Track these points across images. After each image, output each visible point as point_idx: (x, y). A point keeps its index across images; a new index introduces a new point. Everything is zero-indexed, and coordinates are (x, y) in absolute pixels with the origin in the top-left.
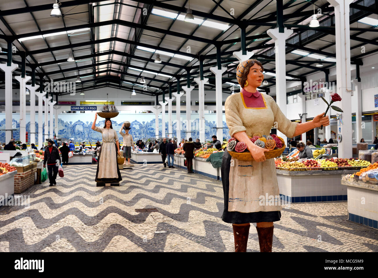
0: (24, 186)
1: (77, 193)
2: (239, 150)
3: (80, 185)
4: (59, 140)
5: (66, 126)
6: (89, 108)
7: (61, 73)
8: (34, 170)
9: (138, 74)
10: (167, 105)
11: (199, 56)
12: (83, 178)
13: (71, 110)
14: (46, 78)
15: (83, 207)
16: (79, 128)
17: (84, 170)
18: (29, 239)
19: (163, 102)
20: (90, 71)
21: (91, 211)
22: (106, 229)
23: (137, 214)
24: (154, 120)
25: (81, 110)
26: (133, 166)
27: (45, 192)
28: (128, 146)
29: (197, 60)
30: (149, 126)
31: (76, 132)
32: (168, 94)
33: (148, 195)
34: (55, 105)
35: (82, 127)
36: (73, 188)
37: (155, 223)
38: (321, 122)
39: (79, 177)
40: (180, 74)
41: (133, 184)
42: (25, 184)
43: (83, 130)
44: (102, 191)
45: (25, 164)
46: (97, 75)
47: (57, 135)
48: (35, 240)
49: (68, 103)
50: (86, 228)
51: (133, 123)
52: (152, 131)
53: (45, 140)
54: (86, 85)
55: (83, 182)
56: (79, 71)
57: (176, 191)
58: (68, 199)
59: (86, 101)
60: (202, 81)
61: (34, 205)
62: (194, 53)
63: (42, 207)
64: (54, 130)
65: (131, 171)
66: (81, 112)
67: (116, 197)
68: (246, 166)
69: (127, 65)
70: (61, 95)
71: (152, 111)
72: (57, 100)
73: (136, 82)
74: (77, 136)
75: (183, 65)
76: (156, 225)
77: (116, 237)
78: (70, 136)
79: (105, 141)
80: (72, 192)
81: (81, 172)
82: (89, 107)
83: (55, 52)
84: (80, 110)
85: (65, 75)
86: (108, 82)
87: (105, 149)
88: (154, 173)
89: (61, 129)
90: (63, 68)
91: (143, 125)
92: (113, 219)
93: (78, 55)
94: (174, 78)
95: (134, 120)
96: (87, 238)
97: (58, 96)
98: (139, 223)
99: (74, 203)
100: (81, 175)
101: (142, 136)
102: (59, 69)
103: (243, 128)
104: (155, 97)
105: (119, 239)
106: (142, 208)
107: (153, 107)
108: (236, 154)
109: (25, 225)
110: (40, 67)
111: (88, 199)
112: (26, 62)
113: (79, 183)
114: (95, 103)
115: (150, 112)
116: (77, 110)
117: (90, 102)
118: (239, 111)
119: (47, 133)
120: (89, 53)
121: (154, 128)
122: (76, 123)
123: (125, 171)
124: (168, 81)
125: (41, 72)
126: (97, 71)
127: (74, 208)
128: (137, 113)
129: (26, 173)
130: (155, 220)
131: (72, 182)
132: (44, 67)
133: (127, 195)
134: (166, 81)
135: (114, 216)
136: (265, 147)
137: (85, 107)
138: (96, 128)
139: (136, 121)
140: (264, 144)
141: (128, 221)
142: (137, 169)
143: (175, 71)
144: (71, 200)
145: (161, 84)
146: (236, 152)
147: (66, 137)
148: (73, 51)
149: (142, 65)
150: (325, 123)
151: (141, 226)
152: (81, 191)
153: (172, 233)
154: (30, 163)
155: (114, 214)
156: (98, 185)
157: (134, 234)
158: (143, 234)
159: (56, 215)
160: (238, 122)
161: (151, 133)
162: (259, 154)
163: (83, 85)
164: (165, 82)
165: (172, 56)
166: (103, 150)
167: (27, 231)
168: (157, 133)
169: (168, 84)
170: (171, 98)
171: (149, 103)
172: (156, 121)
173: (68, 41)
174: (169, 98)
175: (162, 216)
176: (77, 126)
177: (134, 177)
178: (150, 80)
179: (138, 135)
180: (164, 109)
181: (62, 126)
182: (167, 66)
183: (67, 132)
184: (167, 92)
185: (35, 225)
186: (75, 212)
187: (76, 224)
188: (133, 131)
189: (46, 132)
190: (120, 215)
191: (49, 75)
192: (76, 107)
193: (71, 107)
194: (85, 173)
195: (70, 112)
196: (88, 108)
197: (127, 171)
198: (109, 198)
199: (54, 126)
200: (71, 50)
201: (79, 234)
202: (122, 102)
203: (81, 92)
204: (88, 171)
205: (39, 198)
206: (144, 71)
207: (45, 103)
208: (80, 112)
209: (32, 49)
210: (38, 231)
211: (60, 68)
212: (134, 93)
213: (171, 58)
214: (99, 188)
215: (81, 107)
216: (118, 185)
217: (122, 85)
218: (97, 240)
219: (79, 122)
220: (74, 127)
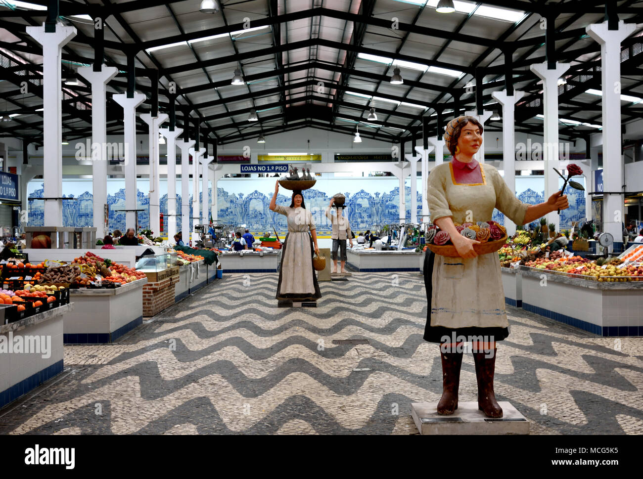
0: (158, 304)
1: (244, 317)
2: (439, 242)
3: (251, 305)
4: (218, 228)
5: (231, 202)
6: (275, 168)
7: (222, 105)
8: (174, 279)
9: (364, 103)
10: (420, 160)
11: (475, 69)
12: (257, 294)
13: (242, 171)
14: (194, 115)
15: (252, 336)
16: (257, 206)
17: (261, 281)
18: (166, 373)
19: (412, 155)
20: (275, 99)
21: (264, 342)
22: (281, 363)
23: (334, 346)
24: (397, 190)
25: (260, 171)
26: (350, 276)
27: (192, 314)
28: (340, 239)
29: (470, 76)
30: (387, 201)
31: (250, 213)
32: (422, 140)
33: (361, 321)
34: (211, 163)
35: (261, 203)
36: (238, 310)
37: (358, 359)
38: (556, 203)
39: (250, 293)
40: (442, 101)
41: (342, 305)
42: (160, 302)
43: (264, 210)
44: (286, 313)
45: (159, 269)
46: (287, 106)
47: (215, 218)
48: (175, 374)
49: (235, 159)
50: (252, 362)
51: (357, 196)
52: (393, 211)
53: (194, 228)
54: (268, 125)
55: (256, 300)
56: (254, 99)
57: (410, 316)
58: (228, 325)
59: (270, 154)
60: (481, 116)
61: (175, 333)
62: (466, 65)
63: (187, 336)
64: (210, 210)
65: (343, 284)
66: (260, 176)
67: (307, 323)
68: (455, 264)
69: (343, 87)
70: (223, 144)
71: (393, 172)
72: (215, 154)
73: (361, 119)
74: (253, 221)
75: (446, 86)
76: (359, 361)
77: (293, 374)
78: (240, 220)
79: (292, 229)
80: (235, 316)
81: (256, 285)
82: (275, 166)
83: (209, 69)
84: (257, 171)
85: (228, 108)
86: (309, 119)
87: (292, 244)
88: (384, 287)
89: (224, 208)
90: (224, 96)
91: (377, 200)
92: (294, 353)
93: (251, 71)
94: (432, 110)
95: (359, 190)
96: (251, 374)
97: (218, 146)
98: (333, 358)
99: (238, 331)
100: (255, 289)
101: (375, 220)
102: (218, 98)
103: (449, 212)
104: (399, 144)
105: (298, 376)
106: (347, 338)
107: (396, 165)
108: (435, 248)
109: (161, 357)
110: (184, 95)
111: (260, 325)
112: (160, 87)
113: (250, 302)
114: (285, 157)
115: (389, 174)
116: (252, 171)
117: (276, 156)
118: (445, 189)
119: (198, 216)
120: (270, 67)
121: (397, 205)
122: (251, 197)
123: (334, 283)
124: (421, 116)
125: (186, 103)
126: (287, 98)
127: (237, 337)
128: (366, 175)
129: (161, 284)
130: (359, 354)
131: (239, 301)
132: (190, 95)
133: (326, 320)
134: (417, 114)
135: (297, 348)
136: (477, 238)
137: (266, 166)
138: (277, 208)
139: (362, 191)
140: (475, 234)
141: (317, 355)
142: (357, 280)
143: (434, 97)
144: (233, 328)
145: (410, 122)
146: (435, 244)
147: (232, 223)
148: (242, 65)
149: (371, 87)
150: (562, 206)
151: (334, 361)
152: (251, 314)
153: (379, 370)
154: (169, 267)
155: (297, 345)
156: (280, 305)
157: (321, 371)
158: (334, 371)
159: (208, 346)
160: (443, 204)
161: (391, 214)
162: (466, 247)
163: (263, 125)
164: (415, 118)
165: (425, 71)
166: (290, 245)
167: (165, 365)
168: (402, 215)
169: (421, 121)
170: (426, 147)
171: (387, 158)
172: (400, 190)
173: (233, 49)
174: (423, 147)
175: (372, 349)
176: (253, 201)
177: (346, 293)
178: (387, 115)
179: (366, 219)
180: (414, 169)
181: (225, 202)
182: (415, 88)
183: (234, 212)
184: (420, 137)
185: (175, 358)
186: (239, 342)
187: (236, 358)
188: (356, 211)
189: (196, 214)
190: (307, 347)
191: (199, 109)
192: (251, 166)
193: (241, 166)
194: (261, 286)
195: (239, 176)
196: (273, 168)
197: (337, 284)
198: (295, 325)
199: (210, 201)
200: (239, 64)
201: (240, 369)
202: (336, 156)
203: (260, 138)
204: (268, 283)
205: (181, 323)
206: (375, 98)
207: (194, 159)
208: (257, 175)
209: (169, 64)
210: (180, 364)
211: (220, 96)
212: (358, 139)
213: (422, 74)
214: (282, 310)
215: (260, 166)
216: (315, 306)
217: (336, 124)
218: (265, 377)
219: (256, 195)
220: (246, 203)
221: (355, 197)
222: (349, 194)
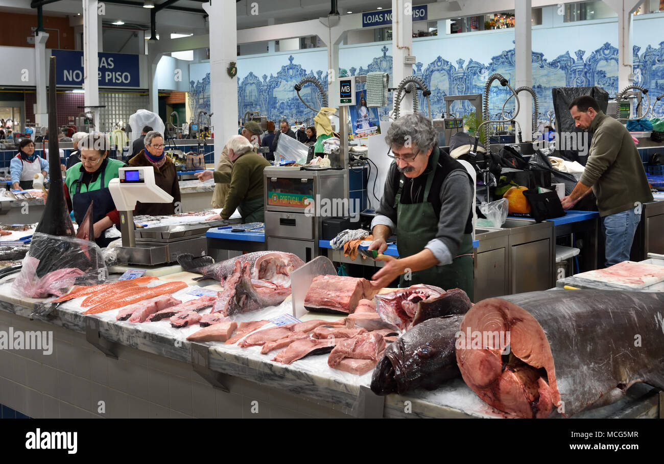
16: (440, 83)
31: (431, 94)
35: (447, 77)
43: (450, 89)
122: (432, 68)
219: (439, 64)
220: (426, 79)
221: (594, 59)
222: (584, 52)
